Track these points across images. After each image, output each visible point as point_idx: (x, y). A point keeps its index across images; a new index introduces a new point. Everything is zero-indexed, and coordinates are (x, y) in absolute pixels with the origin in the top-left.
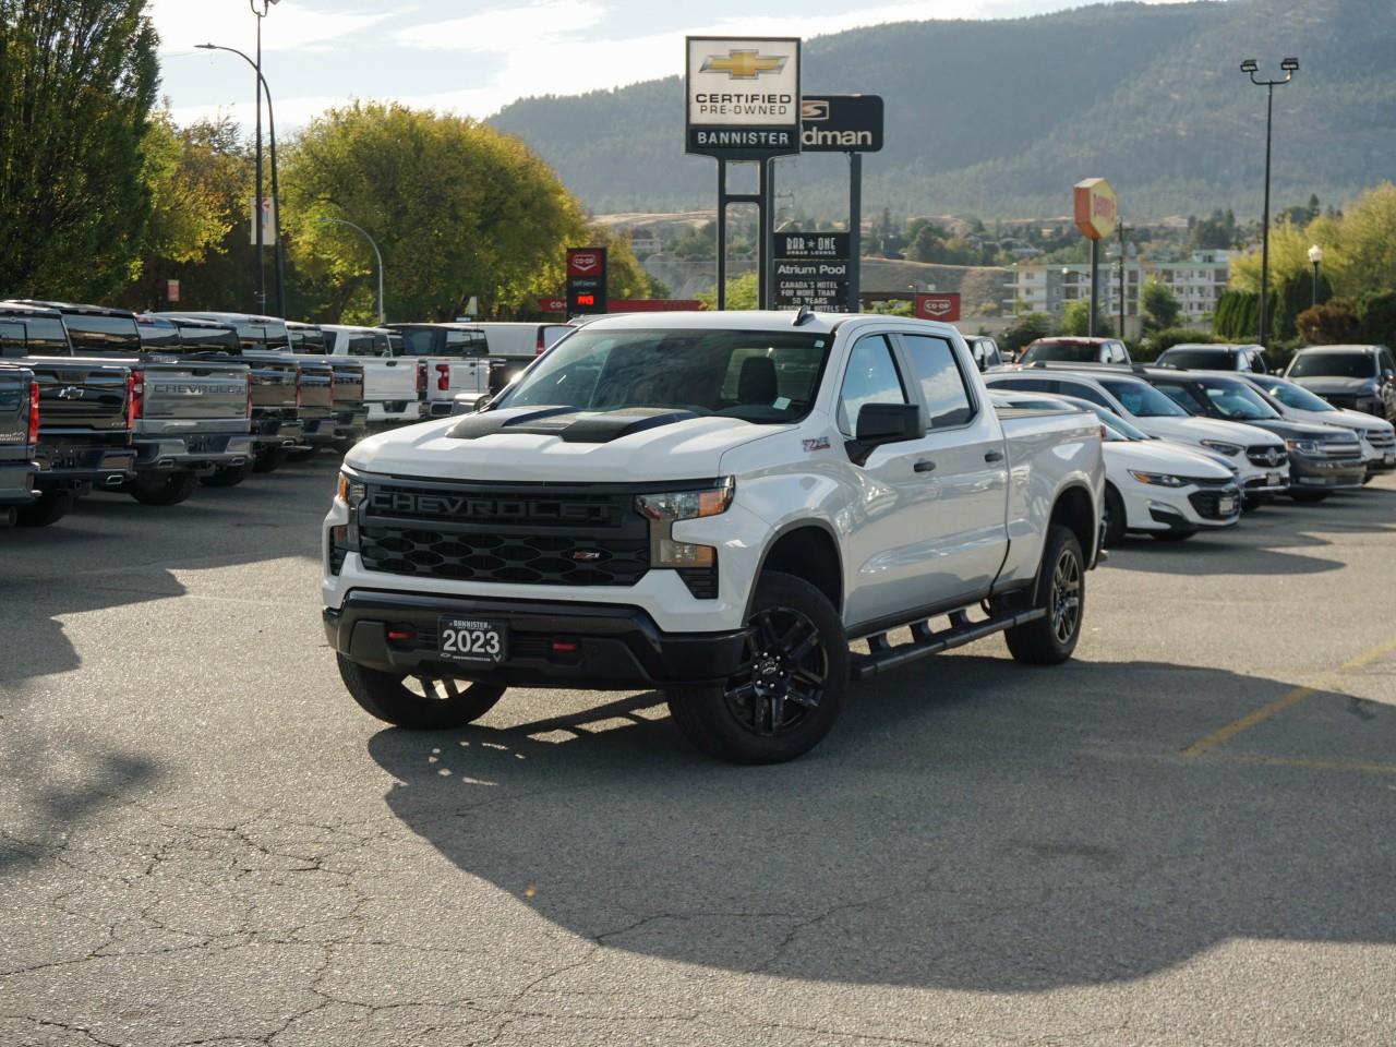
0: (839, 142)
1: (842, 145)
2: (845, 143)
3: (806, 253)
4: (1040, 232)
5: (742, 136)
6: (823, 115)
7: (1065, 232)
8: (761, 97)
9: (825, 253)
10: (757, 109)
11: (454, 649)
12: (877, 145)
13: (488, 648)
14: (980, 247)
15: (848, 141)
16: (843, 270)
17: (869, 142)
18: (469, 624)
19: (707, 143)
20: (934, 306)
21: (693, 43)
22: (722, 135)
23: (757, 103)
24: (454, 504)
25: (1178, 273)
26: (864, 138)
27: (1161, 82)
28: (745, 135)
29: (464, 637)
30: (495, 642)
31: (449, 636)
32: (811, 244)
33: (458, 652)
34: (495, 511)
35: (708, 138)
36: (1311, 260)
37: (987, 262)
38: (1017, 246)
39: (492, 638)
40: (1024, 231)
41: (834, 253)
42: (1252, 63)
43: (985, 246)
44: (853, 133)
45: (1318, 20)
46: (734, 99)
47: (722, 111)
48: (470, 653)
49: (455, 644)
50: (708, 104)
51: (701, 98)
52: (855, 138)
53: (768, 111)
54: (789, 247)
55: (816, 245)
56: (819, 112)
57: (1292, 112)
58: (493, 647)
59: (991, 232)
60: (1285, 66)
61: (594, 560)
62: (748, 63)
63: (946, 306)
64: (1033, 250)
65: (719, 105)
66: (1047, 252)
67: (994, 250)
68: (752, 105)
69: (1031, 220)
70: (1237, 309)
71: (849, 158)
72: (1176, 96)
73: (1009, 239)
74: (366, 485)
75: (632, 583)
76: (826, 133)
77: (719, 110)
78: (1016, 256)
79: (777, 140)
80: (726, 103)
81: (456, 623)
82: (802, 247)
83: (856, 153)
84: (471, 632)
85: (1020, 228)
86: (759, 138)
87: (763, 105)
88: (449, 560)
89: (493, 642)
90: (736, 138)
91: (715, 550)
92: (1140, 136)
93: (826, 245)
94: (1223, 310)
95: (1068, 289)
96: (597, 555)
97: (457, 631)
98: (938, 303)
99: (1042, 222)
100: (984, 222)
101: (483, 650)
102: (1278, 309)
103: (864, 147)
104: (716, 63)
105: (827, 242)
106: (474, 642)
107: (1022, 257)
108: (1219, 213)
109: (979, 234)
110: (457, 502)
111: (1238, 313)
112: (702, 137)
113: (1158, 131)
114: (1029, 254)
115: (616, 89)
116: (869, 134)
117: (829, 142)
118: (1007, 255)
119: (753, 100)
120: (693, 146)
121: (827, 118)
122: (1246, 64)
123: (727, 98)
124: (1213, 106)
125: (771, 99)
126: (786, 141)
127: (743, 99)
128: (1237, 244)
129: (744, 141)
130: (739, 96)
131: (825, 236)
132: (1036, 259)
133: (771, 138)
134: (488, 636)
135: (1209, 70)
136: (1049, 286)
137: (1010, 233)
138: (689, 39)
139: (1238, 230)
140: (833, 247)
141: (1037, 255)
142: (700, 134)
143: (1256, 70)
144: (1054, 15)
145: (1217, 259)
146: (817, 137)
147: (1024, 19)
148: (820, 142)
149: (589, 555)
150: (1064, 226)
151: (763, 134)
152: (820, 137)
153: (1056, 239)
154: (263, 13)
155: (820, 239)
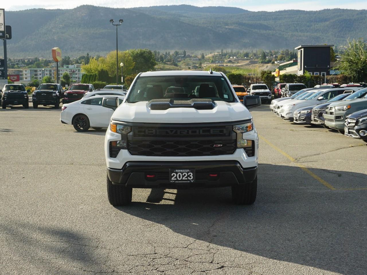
4: (25, 61)
7: (31, 61)
11: (176, 179)
12: (10, 38)
13: (189, 178)
14: (10, 64)
16: (3, 68)
17: (8, 37)
18: (181, 171)
20: (13, 78)
24: (172, 131)
25: (61, 70)
27: (50, 27)
29: (180, 175)
30: (191, 176)
31: (174, 175)
33: (177, 180)
34: (188, 133)
36: (121, 66)
37: (13, 68)
38: (19, 64)
39: (190, 174)
40: (20, 61)
41: (0, 64)
42: (112, 20)
43: (12, 64)
45: (85, 15)
48: (182, 180)
49: (176, 177)
57: (80, 35)
58: (190, 177)
59: (13, 61)
60: (120, 21)
61: (220, 147)
63: (16, 78)
64: (24, 65)
66: (27, 65)
67: (14, 65)
69: (22, 58)
70: (87, 78)
71: (3, 41)
72: (54, 30)
73: (17, 63)
74: (131, 126)
75: (232, 153)
78: (20, 66)
81: (177, 171)
83: (5, 40)
84: (182, 173)
85: (20, 60)
88: (168, 150)
89: (190, 176)
91: (253, 142)
92: (46, 39)
94: (83, 78)
95: (35, 74)
96: (222, 145)
97: (177, 173)
98: (14, 77)
99: (24, 59)
100: (11, 59)
101: (187, 179)
102: (97, 78)
106: (183, 176)
107: (21, 67)
108: (66, 57)
109: (10, 61)
110: (173, 131)
111: (87, 79)
113: (50, 38)
114: (22, 66)
116: (8, 35)
118: (18, 66)
122: (111, 20)
124: (62, 33)
126: (2, 35)
128: (71, 64)
132: (24, 67)
134: (189, 174)
135: (61, 24)
136: (31, 73)
137: (17, 61)
139: (71, 60)
141: (24, 66)
143: (113, 22)
144: (24, 10)
145: (69, 67)
147: (17, 11)
149: (219, 145)
150: (30, 60)
153: (29, 63)
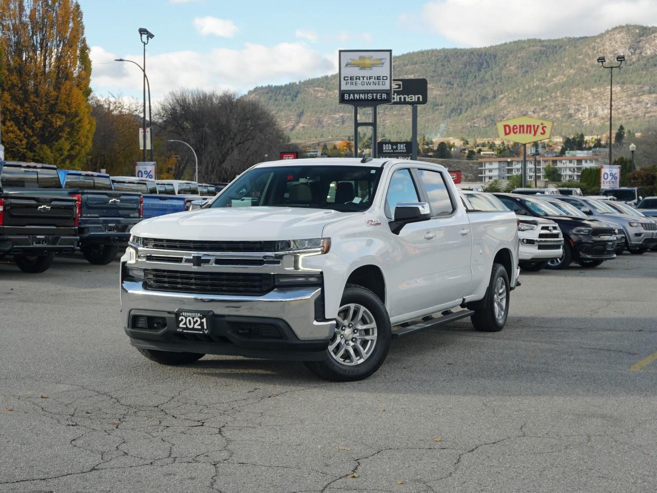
0: (407, 100)
1: (408, 101)
2: (410, 101)
3: (392, 151)
5: (365, 95)
6: (399, 88)
7: (506, 144)
8: (374, 78)
9: (401, 151)
10: (372, 83)
12: (425, 101)
15: (411, 99)
17: (421, 100)
19: (349, 99)
21: (342, 53)
22: (356, 95)
23: (372, 80)
25: (560, 161)
26: (419, 98)
27: (549, 74)
28: (366, 95)
32: (394, 147)
35: (349, 96)
37: (470, 158)
38: (484, 151)
40: (487, 143)
41: (405, 151)
44: (413, 96)
46: (361, 78)
47: (356, 84)
50: (349, 81)
51: (346, 78)
52: (414, 98)
53: (377, 84)
54: (384, 149)
55: (397, 148)
56: (398, 86)
59: (472, 144)
60: (618, 59)
62: (367, 62)
64: (492, 152)
65: (354, 81)
68: (370, 81)
69: (490, 139)
71: (412, 108)
73: (480, 147)
76: (401, 96)
77: (354, 84)
78: (484, 155)
79: (381, 97)
80: (358, 80)
82: (390, 148)
83: (415, 105)
85: (485, 142)
86: (373, 96)
87: (375, 81)
90: (362, 96)
93: (402, 148)
99: (495, 140)
100: (469, 140)
103: (419, 102)
104: (353, 62)
105: (402, 146)
108: (577, 134)
109: (466, 146)
112: (346, 97)
114: (489, 154)
115: (300, 82)
116: (421, 96)
117: (402, 100)
118: (480, 155)
119: (370, 79)
120: (342, 100)
121: (401, 89)
123: (358, 78)
125: (378, 78)
126: (385, 98)
127: (365, 79)
129: (366, 98)
130: (363, 77)
131: (401, 143)
133: (378, 96)
136: (500, 168)
137: (480, 145)
138: (340, 51)
140: (404, 148)
142: (345, 95)
145: (577, 155)
146: (396, 98)
148: (398, 100)
151: (375, 95)
152: (398, 98)
153: (502, 147)
154: (146, 43)
155: (399, 145)
